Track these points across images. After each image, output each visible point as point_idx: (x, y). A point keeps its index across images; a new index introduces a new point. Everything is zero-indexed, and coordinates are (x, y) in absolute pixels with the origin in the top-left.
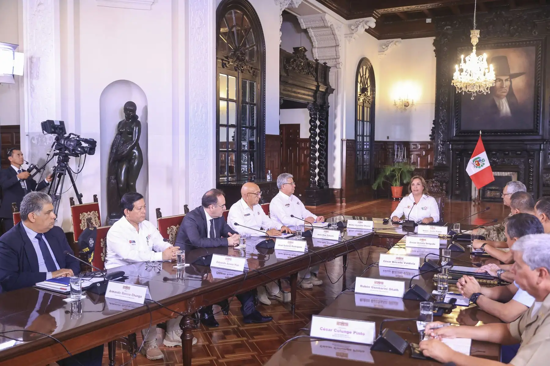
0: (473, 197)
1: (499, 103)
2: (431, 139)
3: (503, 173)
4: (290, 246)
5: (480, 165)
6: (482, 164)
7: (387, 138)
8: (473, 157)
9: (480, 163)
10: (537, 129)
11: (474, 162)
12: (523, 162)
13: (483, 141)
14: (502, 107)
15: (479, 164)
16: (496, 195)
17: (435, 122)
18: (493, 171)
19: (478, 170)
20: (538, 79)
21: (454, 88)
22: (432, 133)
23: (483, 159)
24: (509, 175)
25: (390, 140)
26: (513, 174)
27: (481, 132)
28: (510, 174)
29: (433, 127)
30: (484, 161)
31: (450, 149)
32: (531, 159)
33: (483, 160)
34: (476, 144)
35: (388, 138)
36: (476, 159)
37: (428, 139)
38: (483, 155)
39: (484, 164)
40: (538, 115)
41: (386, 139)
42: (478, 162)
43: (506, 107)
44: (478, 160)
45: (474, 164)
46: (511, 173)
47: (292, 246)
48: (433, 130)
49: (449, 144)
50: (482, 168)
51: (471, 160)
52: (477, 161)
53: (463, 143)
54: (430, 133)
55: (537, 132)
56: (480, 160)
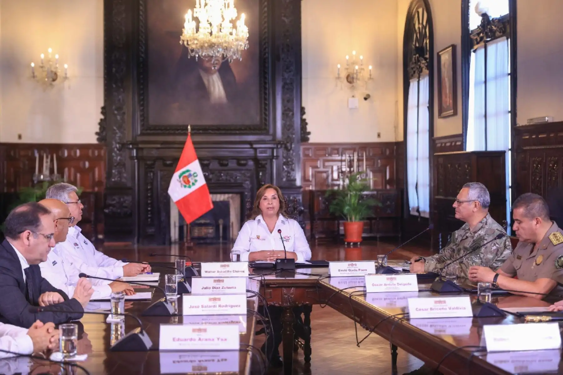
0: (173, 239)
1: (208, 81)
2: (98, 139)
3: (219, 196)
4: (215, 306)
5: (191, 184)
6: (194, 182)
7: (17, 137)
8: (178, 170)
9: (190, 179)
10: (266, 125)
11: (181, 179)
12: (249, 177)
13: (194, 143)
14: (212, 89)
15: (189, 182)
16: (209, 233)
17: (104, 111)
18: (211, 193)
19: (187, 191)
20: (264, 47)
21: (185, 49)
22: (100, 129)
23: (195, 173)
24: (226, 200)
25: (24, 141)
26: (232, 198)
27: (189, 127)
28: (228, 198)
29: (101, 120)
30: (197, 176)
31: (133, 157)
32: (262, 171)
33: (195, 175)
34: (183, 148)
35: (20, 137)
36: (184, 173)
37: (93, 140)
38: (195, 167)
39: (196, 181)
40: (267, 102)
41: (15, 140)
42: (188, 177)
43: (219, 89)
44: (187, 174)
45: (180, 182)
46: (230, 195)
47: (220, 306)
48: (103, 124)
49: (132, 149)
50: (194, 188)
51: (176, 175)
52: (185, 176)
53: (159, 146)
54: (97, 129)
55: (265, 129)
56: (190, 175)
